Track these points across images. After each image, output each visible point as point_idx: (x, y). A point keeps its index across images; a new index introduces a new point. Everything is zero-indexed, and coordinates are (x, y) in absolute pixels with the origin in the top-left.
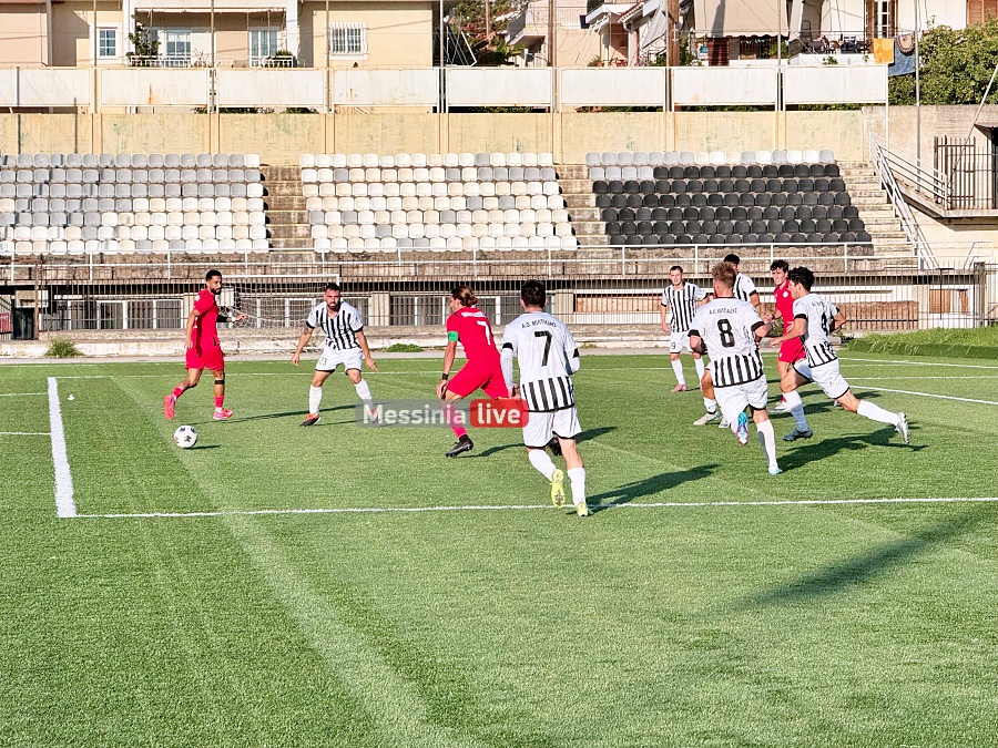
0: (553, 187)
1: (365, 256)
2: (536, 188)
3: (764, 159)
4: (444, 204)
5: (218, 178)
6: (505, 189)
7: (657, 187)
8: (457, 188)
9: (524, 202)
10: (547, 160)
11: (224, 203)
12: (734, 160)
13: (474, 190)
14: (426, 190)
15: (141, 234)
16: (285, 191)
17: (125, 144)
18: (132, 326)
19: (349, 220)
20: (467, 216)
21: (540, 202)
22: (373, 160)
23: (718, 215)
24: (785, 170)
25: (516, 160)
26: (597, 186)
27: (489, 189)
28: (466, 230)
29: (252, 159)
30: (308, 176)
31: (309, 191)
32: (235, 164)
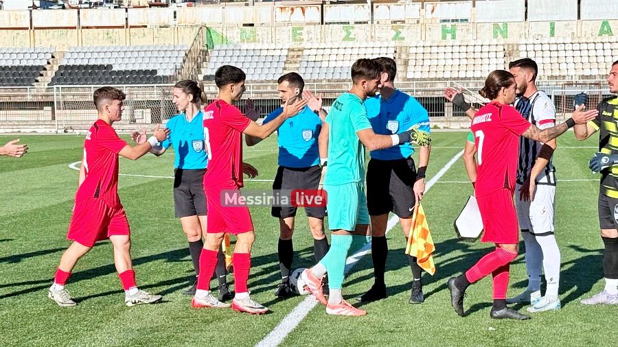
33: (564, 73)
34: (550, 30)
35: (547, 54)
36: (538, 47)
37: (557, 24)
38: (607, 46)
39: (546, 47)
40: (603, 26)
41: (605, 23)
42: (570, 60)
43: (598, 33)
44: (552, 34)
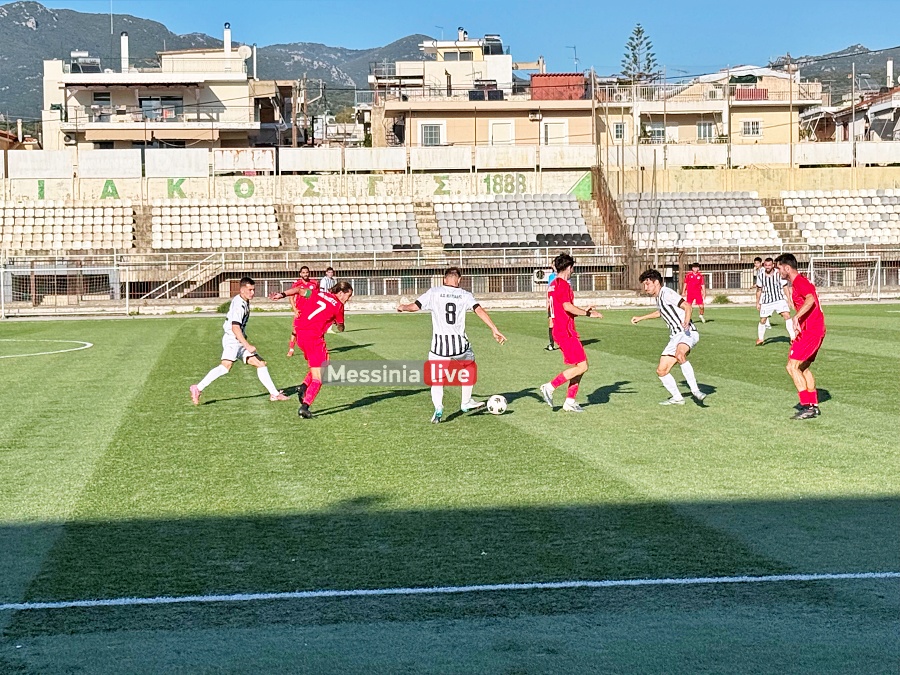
1: (837, 247)
4: (869, 218)
5: (740, 205)
8: (872, 209)
11: (748, 219)
13: (882, 210)
14: (855, 210)
15: (710, 236)
16: (777, 211)
17: (681, 187)
18: (715, 287)
19: (820, 226)
20: (883, 225)
22: (820, 194)
27: (890, 209)
28: (888, 232)
29: (754, 195)
30: (788, 203)
31: (791, 211)
32: (745, 197)
33: (47, 247)
34: (38, 191)
35: (31, 221)
36: (20, 213)
37: (47, 183)
38: (109, 212)
39: (30, 213)
40: (106, 187)
41: (109, 183)
42: (59, 229)
43: (100, 194)
44: (42, 196)
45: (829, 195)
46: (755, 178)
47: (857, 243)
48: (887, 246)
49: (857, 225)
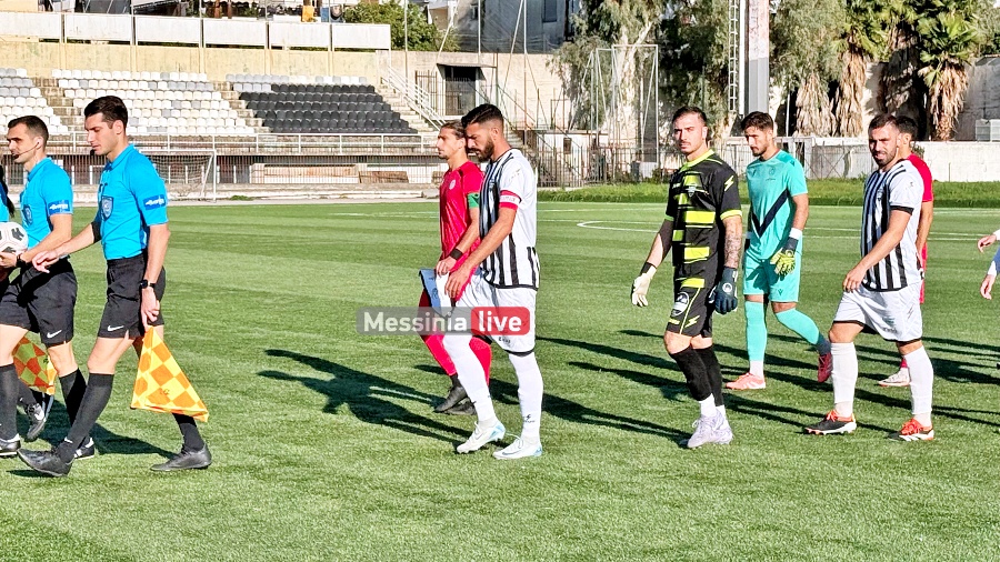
0: (217, 95)
2: (207, 96)
3: (329, 81)
4: (158, 105)
5: (8, 84)
6: (189, 96)
7: (278, 97)
8: (160, 95)
9: (205, 105)
10: (204, 78)
12: (314, 82)
13: (171, 96)
14: (141, 95)
16: (51, 93)
20: (176, 113)
21: (215, 105)
22: (98, 75)
23: (323, 115)
24: (345, 88)
25: (185, 77)
26: (243, 96)
27: (179, 96)
28: (184, 122)
29: (22, 73)
30: (63, 84)
31: (70, 94)
32: (12, 75)
45: (108, 76)
46: (21, 54)
47: (154, 133)
48: (186, 138)
49: (148, 113)
